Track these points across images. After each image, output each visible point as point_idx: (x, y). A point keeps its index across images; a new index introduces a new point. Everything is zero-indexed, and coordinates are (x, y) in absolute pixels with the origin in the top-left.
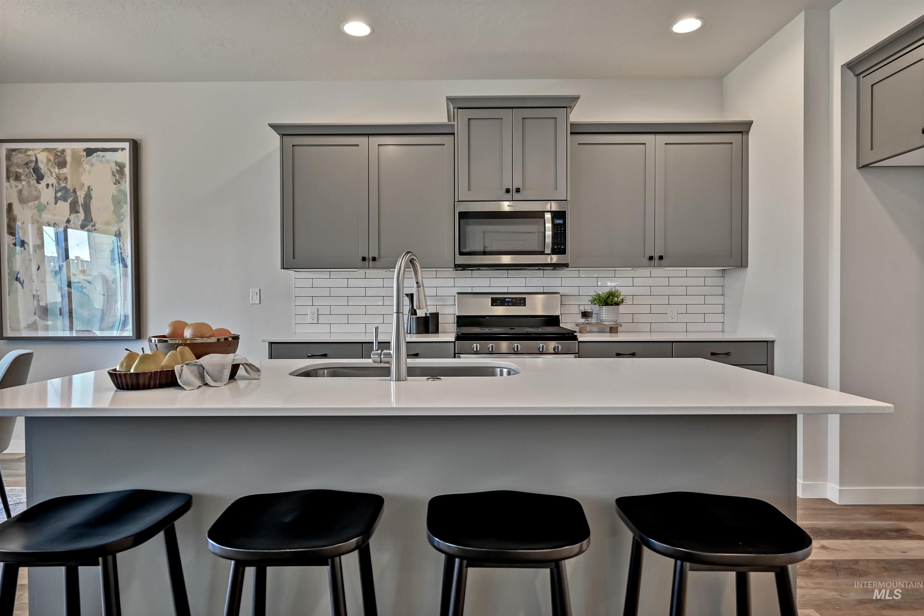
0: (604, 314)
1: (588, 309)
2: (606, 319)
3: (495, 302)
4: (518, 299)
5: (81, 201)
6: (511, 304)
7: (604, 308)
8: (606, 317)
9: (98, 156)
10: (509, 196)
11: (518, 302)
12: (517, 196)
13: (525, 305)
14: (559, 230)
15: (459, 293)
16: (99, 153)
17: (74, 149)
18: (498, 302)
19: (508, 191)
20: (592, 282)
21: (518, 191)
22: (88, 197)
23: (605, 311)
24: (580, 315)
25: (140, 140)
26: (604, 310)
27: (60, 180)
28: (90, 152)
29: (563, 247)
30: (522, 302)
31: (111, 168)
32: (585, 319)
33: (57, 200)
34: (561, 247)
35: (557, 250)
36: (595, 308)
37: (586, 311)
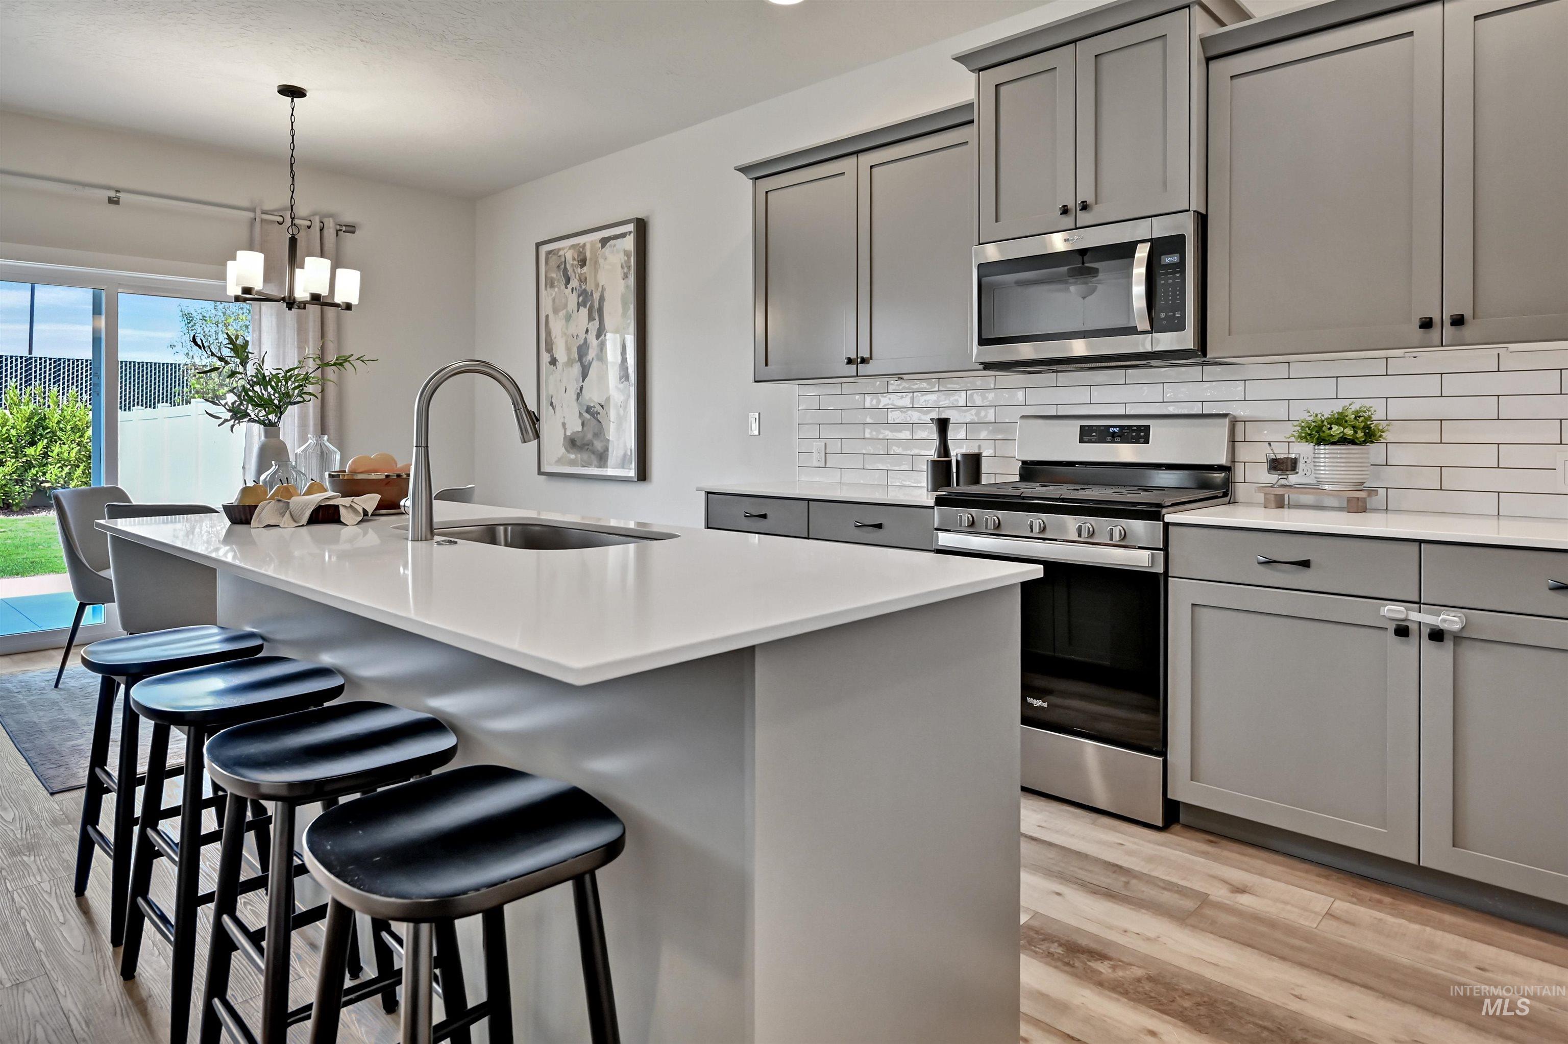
0: (1322, 464)
1: (1281, 452)
2: (1327, 476)
3: (1087, 435)
4: (1135, 428)
5: (596, 305)
6: (1118, 439)
7: (1323, 451)
8: (1327, 472)
9: (610, 246)
10: (1068, 221)
11: (1134, 434)
12: (1084, 218)
13: (1147, 442)
14: (1170, 279)
15: (1023, 417)
16: (612, 242)
17: (592, 241)
18: (1094, 434)
19: (1065, 211)
20: (1327, 388)
21: (1085, 207)
22: (602, 299)
23: (1325, 458)
24: (1265, 466)
25: (648, 217)
26: (1322, 456)
27: (582, 282)
28: (604, 241)
29: (1178, 315)
30: (1140, 435)
31: (620, 259)
32: (1280, 475)
33: (579, 305)
34: (1174, 314)
35: (1164, 322)
36: (1303, 450)
37: (1278, 457)
